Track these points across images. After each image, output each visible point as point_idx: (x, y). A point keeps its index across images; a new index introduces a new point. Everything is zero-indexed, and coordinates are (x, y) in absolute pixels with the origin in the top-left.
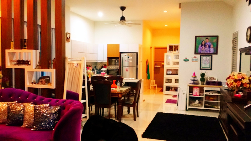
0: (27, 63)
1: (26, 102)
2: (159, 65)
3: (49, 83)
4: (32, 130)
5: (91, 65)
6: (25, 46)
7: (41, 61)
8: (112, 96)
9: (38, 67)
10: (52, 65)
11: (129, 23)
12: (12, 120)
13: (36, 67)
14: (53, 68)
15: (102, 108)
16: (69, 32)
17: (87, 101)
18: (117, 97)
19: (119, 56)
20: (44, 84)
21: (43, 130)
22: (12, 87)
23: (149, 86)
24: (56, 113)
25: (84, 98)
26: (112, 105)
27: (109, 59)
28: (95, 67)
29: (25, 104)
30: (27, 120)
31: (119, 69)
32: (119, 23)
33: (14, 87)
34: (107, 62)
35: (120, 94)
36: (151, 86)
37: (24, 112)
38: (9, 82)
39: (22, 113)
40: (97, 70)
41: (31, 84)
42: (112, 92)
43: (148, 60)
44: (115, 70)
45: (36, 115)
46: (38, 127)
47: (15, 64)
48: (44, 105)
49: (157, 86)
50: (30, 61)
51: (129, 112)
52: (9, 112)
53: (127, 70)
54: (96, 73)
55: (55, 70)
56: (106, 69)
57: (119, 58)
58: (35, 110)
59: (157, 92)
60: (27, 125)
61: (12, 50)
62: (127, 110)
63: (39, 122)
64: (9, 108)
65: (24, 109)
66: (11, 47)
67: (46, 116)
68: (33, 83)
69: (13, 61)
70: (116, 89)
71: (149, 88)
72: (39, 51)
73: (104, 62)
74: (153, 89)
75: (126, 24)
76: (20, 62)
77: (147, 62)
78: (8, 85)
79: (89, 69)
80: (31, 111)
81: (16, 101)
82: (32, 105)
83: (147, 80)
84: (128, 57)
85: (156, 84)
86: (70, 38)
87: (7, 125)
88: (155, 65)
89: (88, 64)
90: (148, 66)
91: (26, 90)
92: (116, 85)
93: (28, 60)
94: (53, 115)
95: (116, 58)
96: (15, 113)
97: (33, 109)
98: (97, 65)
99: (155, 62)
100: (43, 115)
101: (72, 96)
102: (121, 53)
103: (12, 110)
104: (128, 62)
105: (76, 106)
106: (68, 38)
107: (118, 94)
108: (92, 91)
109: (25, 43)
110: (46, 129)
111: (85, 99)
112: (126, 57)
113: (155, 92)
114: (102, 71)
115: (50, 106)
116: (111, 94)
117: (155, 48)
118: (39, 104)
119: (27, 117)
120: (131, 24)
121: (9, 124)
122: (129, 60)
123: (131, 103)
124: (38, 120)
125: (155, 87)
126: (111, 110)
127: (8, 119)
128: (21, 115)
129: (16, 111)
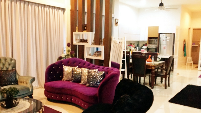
0: (86, 41)
1: (83, 67)
2: (197, 44)
3: (100, 56)
4: (86, 86)
5: (134, 44)
6: (85, 30)
7: (95, 40)
8: (147, 68)
9: (93, 44)
10: (102, 42)
11: (167, 9)
12: (74, 78)
13: (92, 44)
14: (103, 45)
15: (139, 77)
16: (117, 18)
17: (126, 70)
18: (151, 69)
19: (157, 36)
20: (97, 56)
21: (93, 87)
22: (77, 58)
23: (186, 62)
24: (101, 76)
25: (123, 67)
26: (147, 75)
27: (150, 38)
28: (138, 45)
29: (83, 69)
30: (83, 80)
31: (157, 47)
32: (158, 9)
33: (78, 57)
34: (147, 41)
35: (153, 66)
36: (187, 62)
37: (82, 74)
38: (74, 54)
39: (80, 74)
40: (139, 47)
41: (88, 56)
42: (147, 65)
43: (185, 40)
44: (154, 48)
45: (88, 76)
46: (89, 84)
47: (79, 42)
48: (94, 70)
49: (193, 63)
50: (88, 40)
51: (162, 82)
52: (72, 73)
53: (164, 48)
54: (138, 50)
55: (104, 46)
56: (146, 47)
57: (158, 38)
58: (88, 73)
59: (193, 68)
60: (83, 82)
61: (77, 32)
62: (160, 80)
63: (90, 81)
64: (73, 71)
65: (82, 72)
66: (77, 30)
67: (95, 77)
68: (89, 55)
69: (78, 40)
70: (151, 63)
71: (186, 65)
72: (94, 33)
73: (145, 41)
74: (189, 65)
75: (164, 9)
76: (82, 41)
77: (184, 41)
78: (74, 56)
79: (132, 46)
80: (86, 74)
81: (78, 67)
82: (87, 70)
83: (184, 57)
84: (166, 37)
85: (192, 61)
86: (118, 22)
87: (71, 82)
88: (193, 44)
89: (131, 43)
90: (185, 45)
91: (85, 60)
92: (151, 60)
93: (87, 39)
94: (100, 77)
95: (156, 38)
96: (76, 74)
97: (87, 72)
98: (139, 44)
99: (193, 41)
100: (93, 77)
101: (115, 65)
102: (159, 34)
103: (74, 72)
104: (166, 41)
105: (115, 72)
106: (116, 23)
107: (152, 66)
108: (130, 63)
109: (85, 27)
110: (95, 87)
111: (124, 69)
112: (164, 37)
113: (191, 68)
114: (143, 49)
115: (98, 71)
116: (145, 66)
117: (194, 29)
118: (91, 69)
119: (83, 77)
120: (169, 8)
121: (72, 81)
122: (167, 39)
123: (163, 75)
124: (90, 80)
125: (192, 63)
126: (145, 79)
127: (72, 77)
128: (80, 76)
129: (77, 73)
